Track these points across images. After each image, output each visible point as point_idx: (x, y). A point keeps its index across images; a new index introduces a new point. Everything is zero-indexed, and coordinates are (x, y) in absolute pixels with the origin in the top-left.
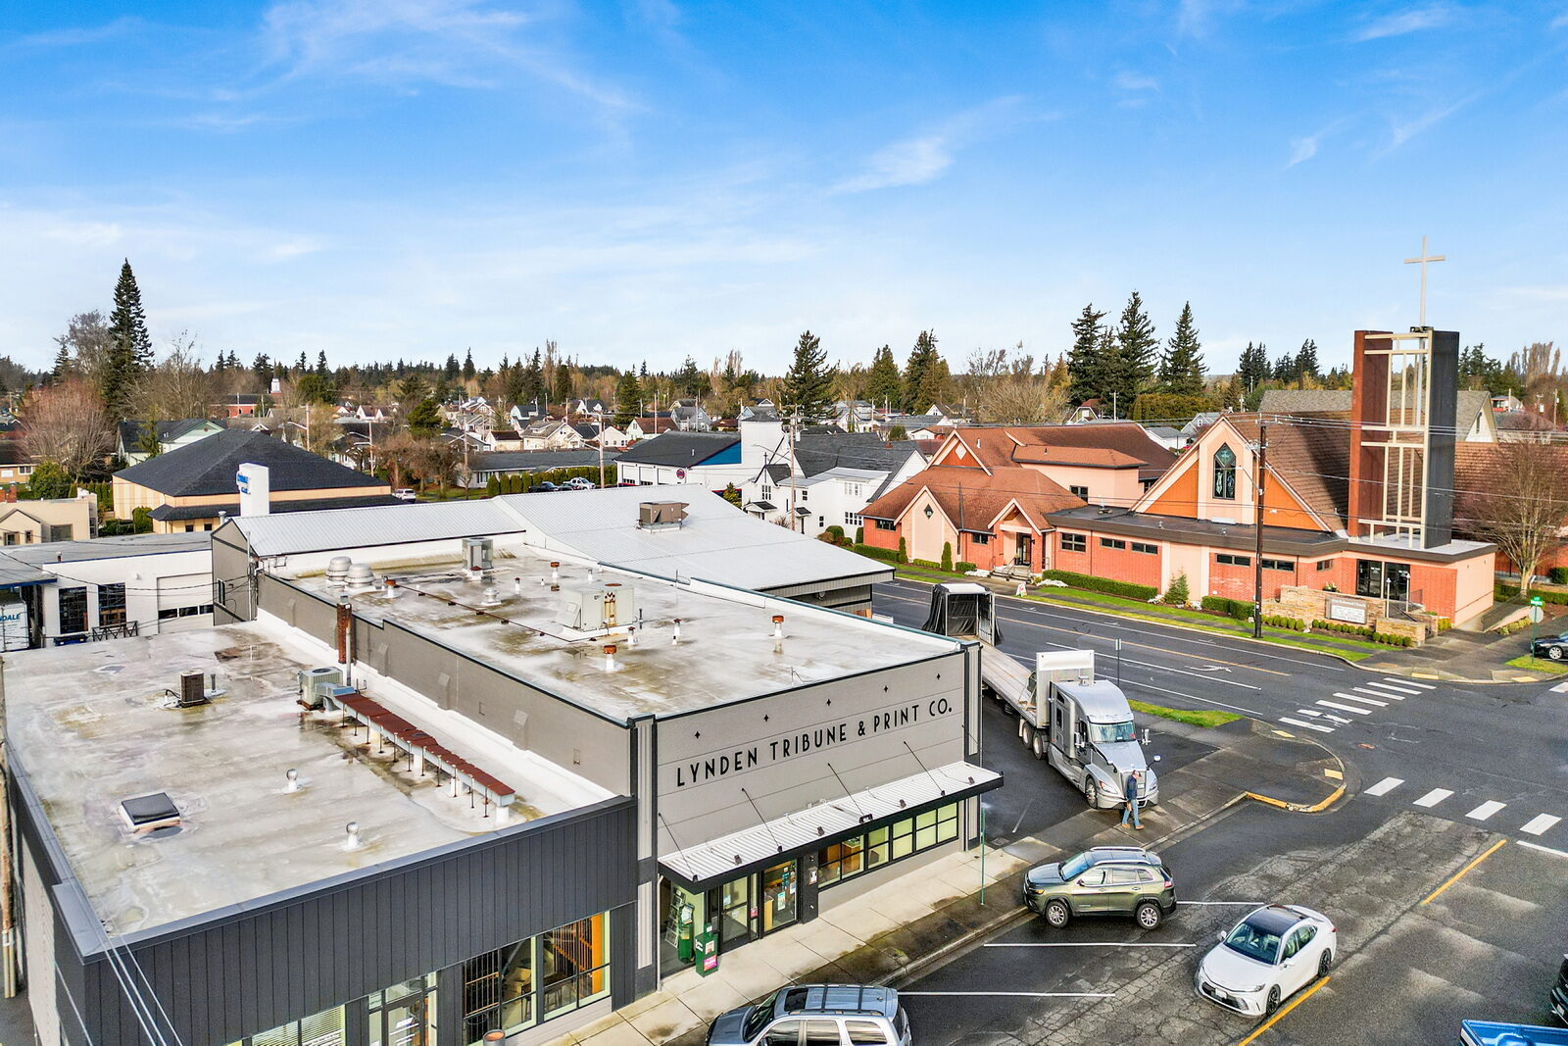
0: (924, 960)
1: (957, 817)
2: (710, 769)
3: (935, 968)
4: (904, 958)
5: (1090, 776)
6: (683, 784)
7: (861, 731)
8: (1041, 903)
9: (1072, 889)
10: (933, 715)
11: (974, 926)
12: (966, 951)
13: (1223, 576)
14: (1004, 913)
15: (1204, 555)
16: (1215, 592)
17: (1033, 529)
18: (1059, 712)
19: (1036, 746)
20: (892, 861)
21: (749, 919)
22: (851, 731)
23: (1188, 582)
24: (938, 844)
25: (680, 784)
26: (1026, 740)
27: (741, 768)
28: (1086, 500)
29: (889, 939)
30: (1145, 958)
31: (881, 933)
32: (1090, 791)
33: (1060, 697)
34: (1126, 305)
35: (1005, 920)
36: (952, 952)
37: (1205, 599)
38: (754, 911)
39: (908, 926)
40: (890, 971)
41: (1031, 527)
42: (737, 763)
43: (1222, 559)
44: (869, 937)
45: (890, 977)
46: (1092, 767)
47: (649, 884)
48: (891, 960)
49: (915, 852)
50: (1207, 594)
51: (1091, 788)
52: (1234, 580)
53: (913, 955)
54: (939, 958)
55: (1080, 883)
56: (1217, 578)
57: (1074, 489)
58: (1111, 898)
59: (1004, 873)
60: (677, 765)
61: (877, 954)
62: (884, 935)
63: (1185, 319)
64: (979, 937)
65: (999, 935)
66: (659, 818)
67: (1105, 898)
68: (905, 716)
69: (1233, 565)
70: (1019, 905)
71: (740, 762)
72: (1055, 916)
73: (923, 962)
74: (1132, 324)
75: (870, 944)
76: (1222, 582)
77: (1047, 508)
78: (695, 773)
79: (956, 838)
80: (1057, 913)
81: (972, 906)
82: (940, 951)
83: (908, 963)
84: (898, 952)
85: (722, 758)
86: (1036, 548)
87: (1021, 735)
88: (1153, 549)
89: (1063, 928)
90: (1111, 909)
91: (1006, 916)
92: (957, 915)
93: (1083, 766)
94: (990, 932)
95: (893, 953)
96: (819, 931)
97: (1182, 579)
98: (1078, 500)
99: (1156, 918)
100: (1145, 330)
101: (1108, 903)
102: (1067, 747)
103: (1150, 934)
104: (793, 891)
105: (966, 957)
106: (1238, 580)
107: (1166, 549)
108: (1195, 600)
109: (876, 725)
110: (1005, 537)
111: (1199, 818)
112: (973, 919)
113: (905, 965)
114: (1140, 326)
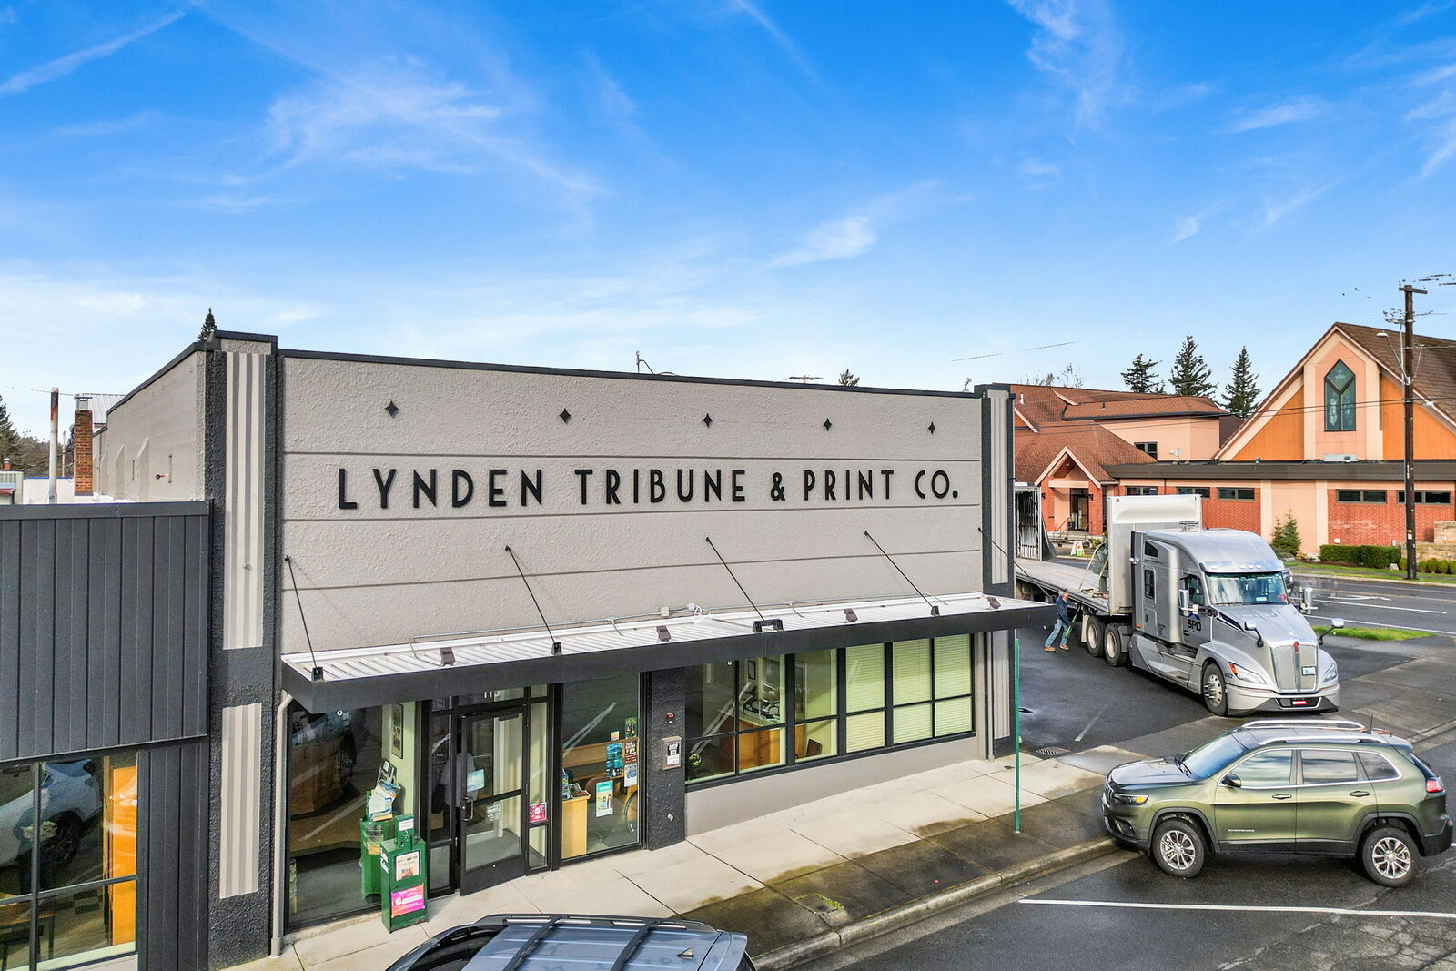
0: (882, 920)
1: (972, 695)
2: (424, 488)
3: (907, 938)
4: (839, 914)
5: (1211, 661)
6: (353, 506)
7: (778, 492)
8: (1143, 825)
9: (1211, 795)
10: (923, 496)
11: (997, 866)
12: (978, 910)
13: (1348, 518)
14: (1064, 846)
15: (1321, 493)
16: (1337, 541)
17: (1092, 482)
18: (1149, 574)
19: (1110, 647)
20: (843, 754)
21: (526, 823)
22: (756, 487)
23: (1301, 530)
24: (934, 740)
25: (345, 505)
26: (1093, 644)
27: (503, 504)
28: (1155, 456)
29: (816, 880)
30: (1405, 938)
31: (803, 869)
32: (1212, 686)
33: (1151, 550)
34: (1179, 349)
35: (1066, 861)
36: (947, 909)
37: (1324, 549)
38: (538, 812)
39: (860, 860)
40: (803, 938)
41: (1087, 479)
42: (494, 491)
43: (1345, 496)
44: (774, 874)
45: (799, 949)
46: (1215, 647)
47: (253, 711)
48: (808, 917)
49: (889, 746)
50: (1327, 544)
51: (1214, 681)
52: (1364, 521)
53: (859, 910)
54: (918, 919)
55: (1230, 783)
56: (1339, 522)
57: (1140, 446)
58: (1303, 815)
59: (1059, 790)
60: (340, 462)
61: (781, 906)
62: (806, 872)
63: (1242, 364)
64: (1006, 886)
65: (1051, 886)
66: (286, 565)
67: (1287, 814)
68: (866, 485)
69: (1361, 505)
70: (1094, 838)
71: (500, 492)
72: (1176, 852)
73: (880, 925)
74: (1188, 367)
75: (771, 887)
76: (1346, 526)
77: (1107, 460)
78: (385, 489)
79: (971, 734)
80: (1179, 848)
81: (996, 834)
82: (921, 906)
83: (848, 924)
84: (828, 902)
85: (457, 474)
86: (1095, 505)
87: (1084, 639)
88: (1249, 494)
89: (1195, 877)
90: (1302, 837)
91: (1067, 853)
92: (966, 847)
93: (1193, 651)
94: (1030, 878)
95: (817, 904)
96: (677, 862)
97: (1291, 526)
98: (1144, 456)
99: (1408, 861)
100: (1200, 375)
101: (1294, 826)
102: (1164, 627)
103: (1396, 893)
104: (631, 782)
105: (978, 920)
106: (1368, 522)
107: (1266, 491)
108: (1310, 549)
109: (808, 488)
110: (1056, 499)
111: (1417, 734)
112: (999, 854)
113: (838, 927)
114: (1196, 369)
